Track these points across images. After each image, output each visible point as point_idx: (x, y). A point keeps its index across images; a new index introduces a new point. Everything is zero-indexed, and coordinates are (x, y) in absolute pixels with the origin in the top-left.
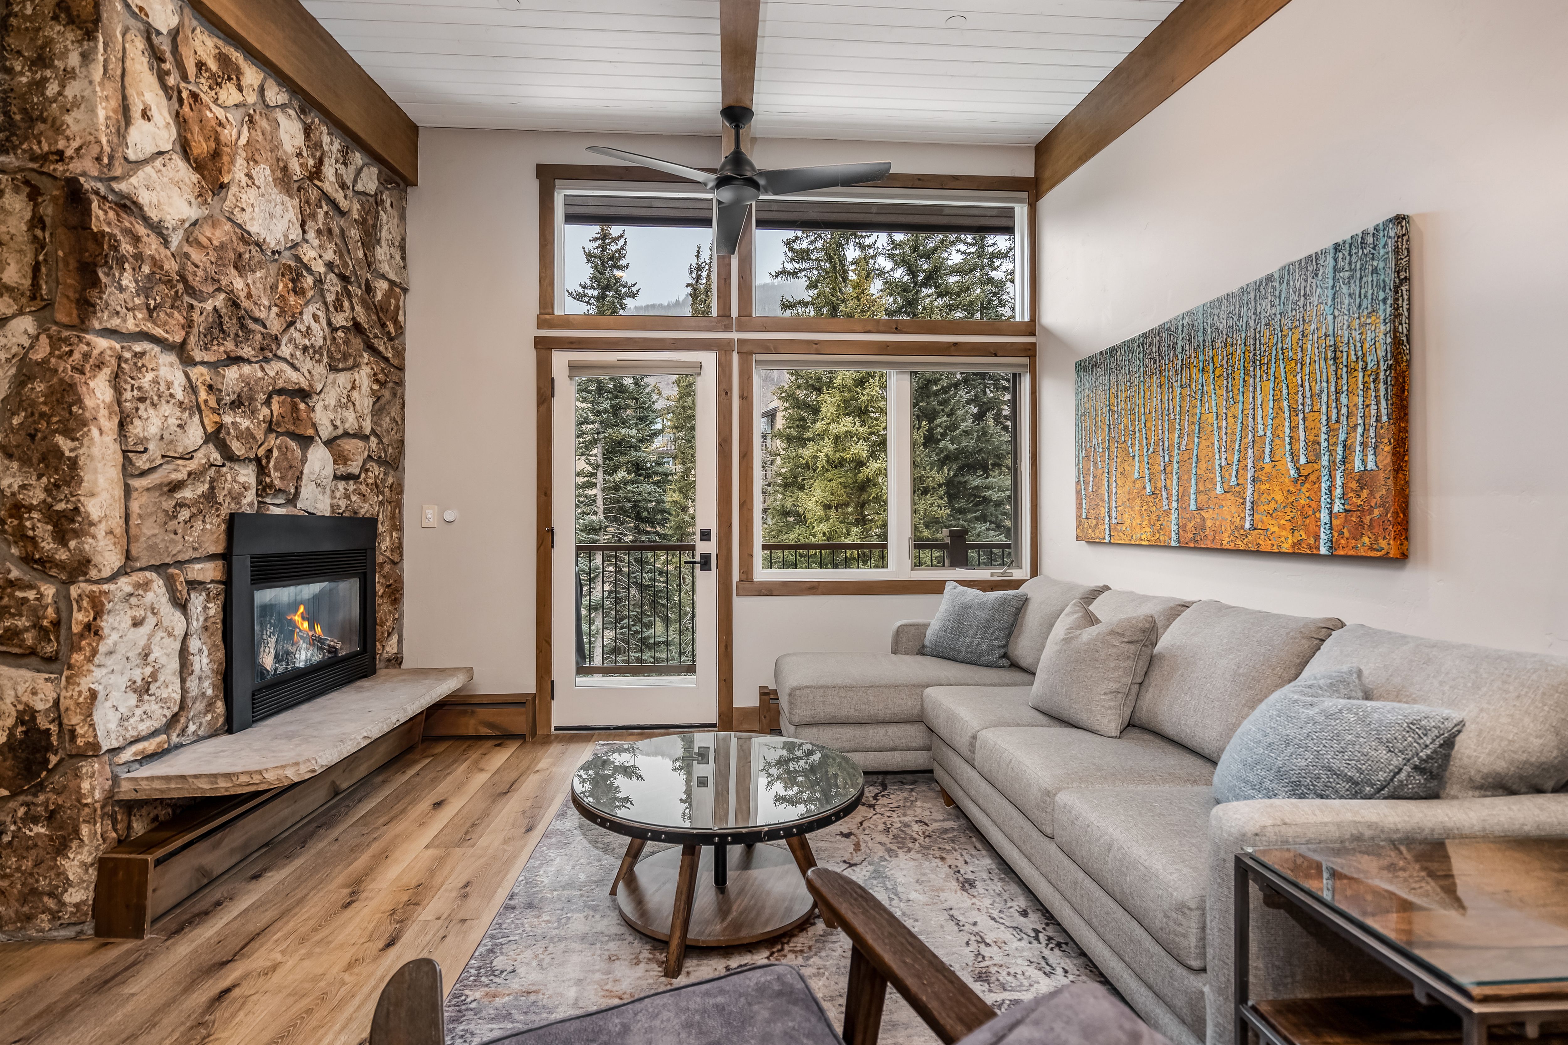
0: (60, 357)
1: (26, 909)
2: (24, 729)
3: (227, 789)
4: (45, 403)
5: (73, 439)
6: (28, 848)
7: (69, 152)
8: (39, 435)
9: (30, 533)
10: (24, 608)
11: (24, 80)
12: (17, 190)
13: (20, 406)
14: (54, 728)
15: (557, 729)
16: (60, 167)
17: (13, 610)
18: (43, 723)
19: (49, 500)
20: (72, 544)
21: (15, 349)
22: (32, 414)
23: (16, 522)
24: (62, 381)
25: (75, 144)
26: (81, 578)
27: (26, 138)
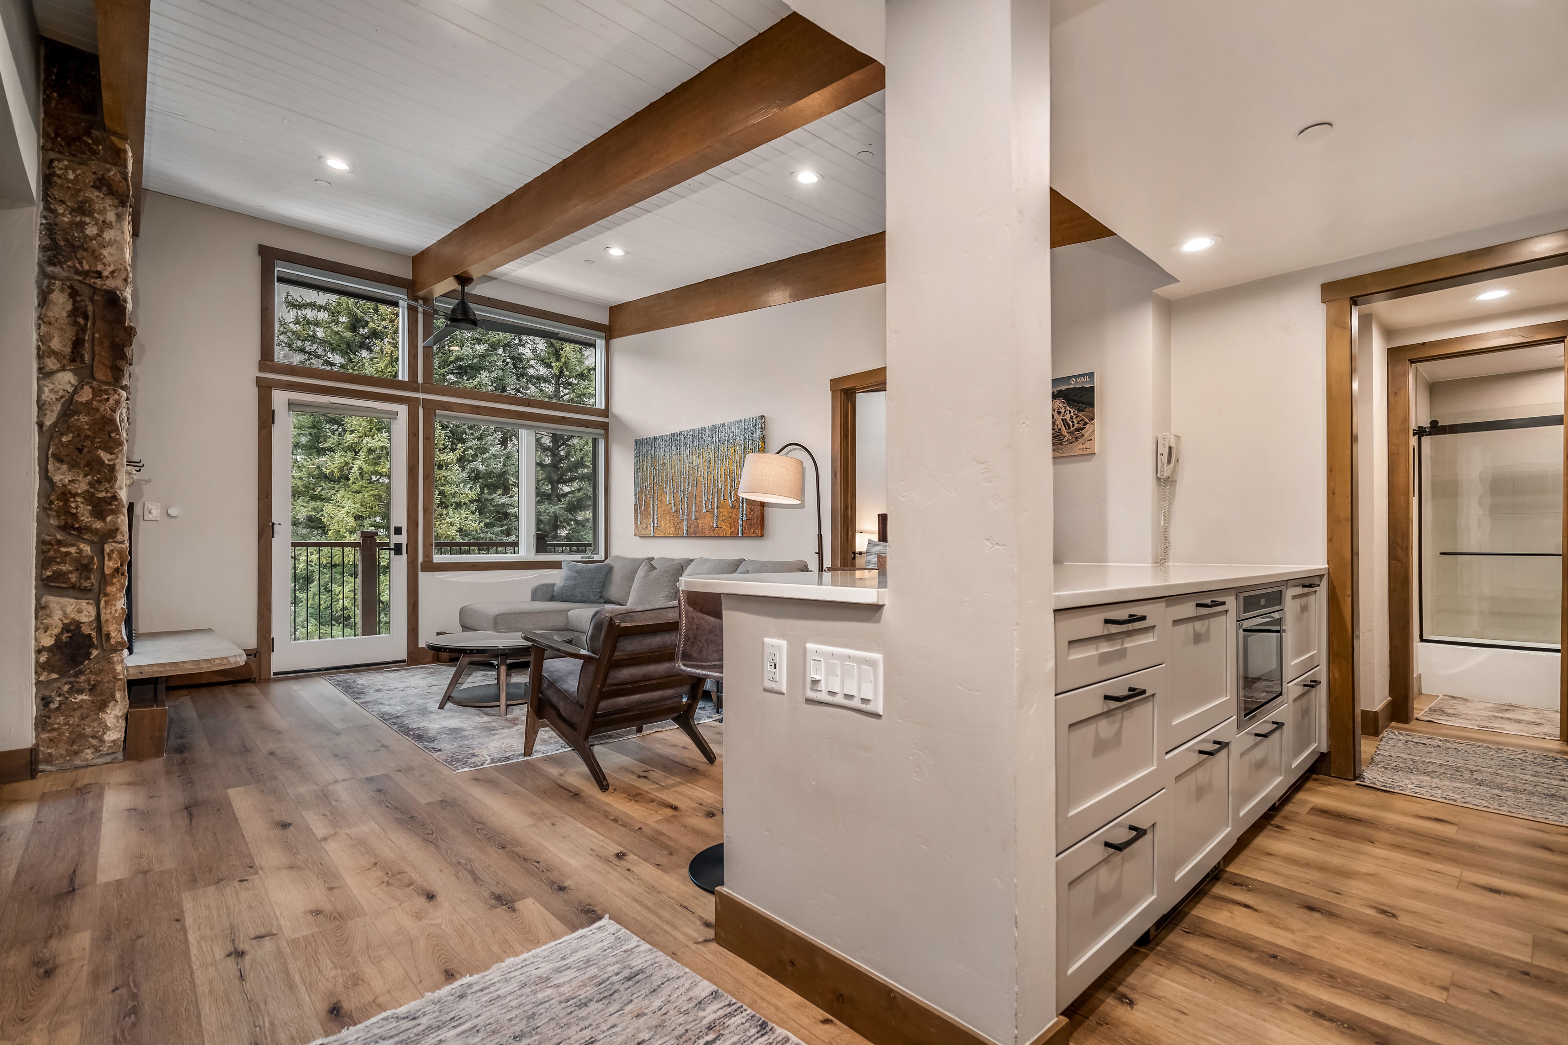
0: (100, 401)
1: (75, 747)
2: (70, 635)
3: (208, 668)
4: (89, 429)
5: (111, 454)
6: (74, 710)
7: (106, 273)
8: (86, 450)
9: (74, 511)
10: (68, 559)
11: (66, 220)
12: (62, 290)
13: (69, 429)
14: (94, 634)
15: (275, 674)
16: (99, 282)
17: (58, 560)
18: (86, 630)
19: (92, 490)
20: (109, 519)
21: (61, 393)
22: (79, 436)
23: (61, 504)
24: (103, 417)
25: (111, 269)
26: (110, 540)
27: (70, 259)
